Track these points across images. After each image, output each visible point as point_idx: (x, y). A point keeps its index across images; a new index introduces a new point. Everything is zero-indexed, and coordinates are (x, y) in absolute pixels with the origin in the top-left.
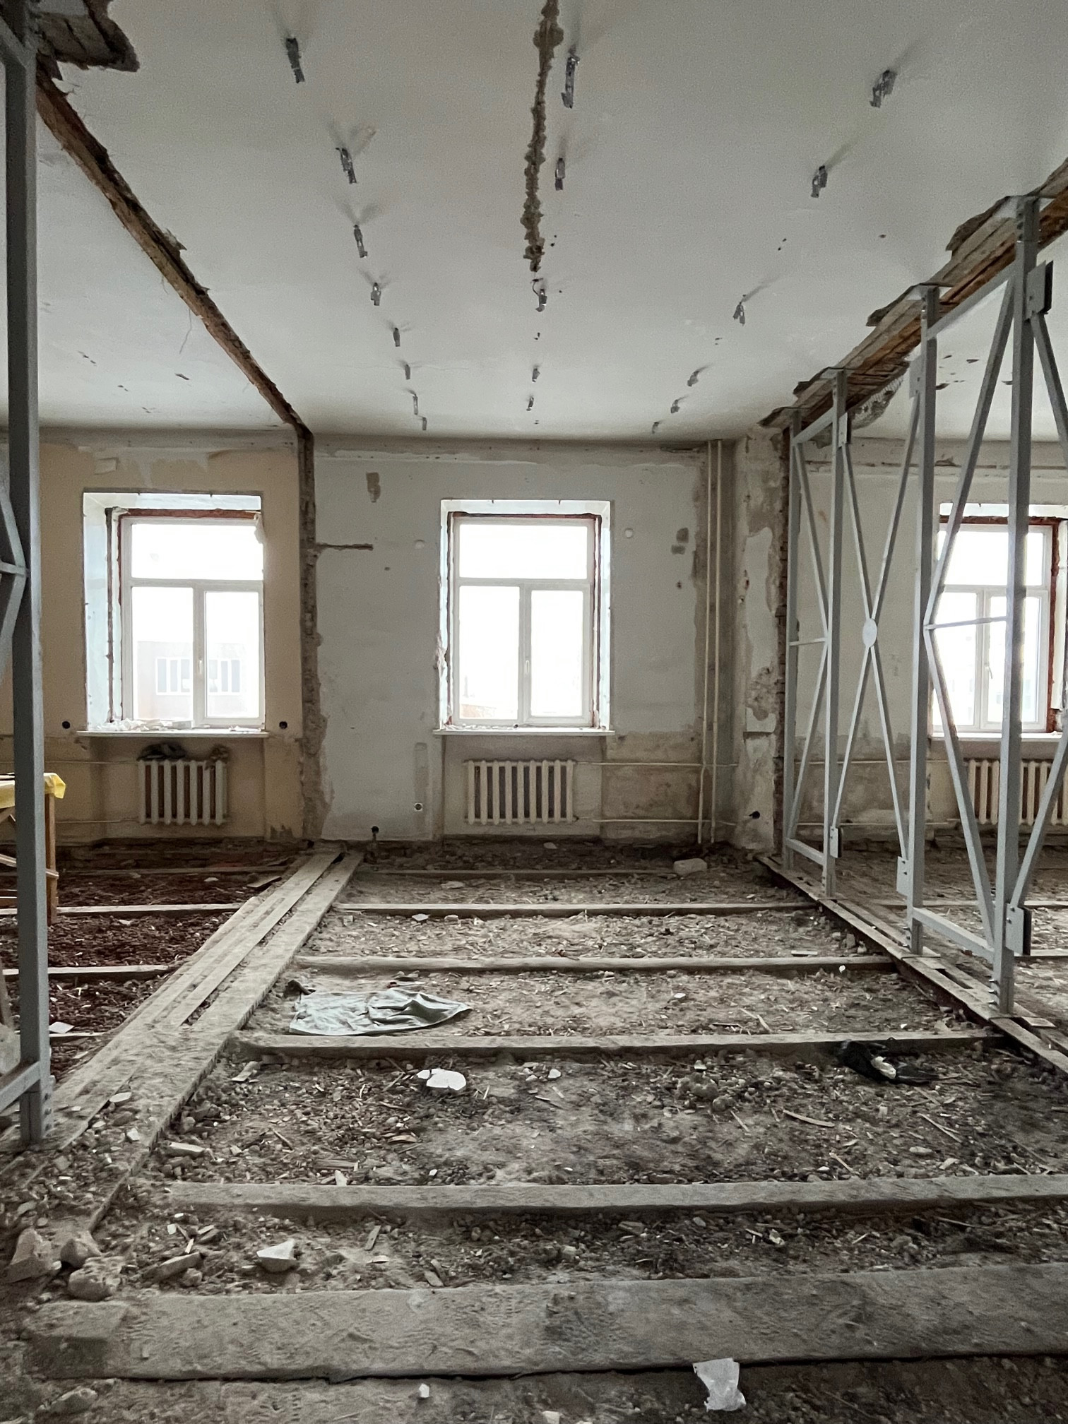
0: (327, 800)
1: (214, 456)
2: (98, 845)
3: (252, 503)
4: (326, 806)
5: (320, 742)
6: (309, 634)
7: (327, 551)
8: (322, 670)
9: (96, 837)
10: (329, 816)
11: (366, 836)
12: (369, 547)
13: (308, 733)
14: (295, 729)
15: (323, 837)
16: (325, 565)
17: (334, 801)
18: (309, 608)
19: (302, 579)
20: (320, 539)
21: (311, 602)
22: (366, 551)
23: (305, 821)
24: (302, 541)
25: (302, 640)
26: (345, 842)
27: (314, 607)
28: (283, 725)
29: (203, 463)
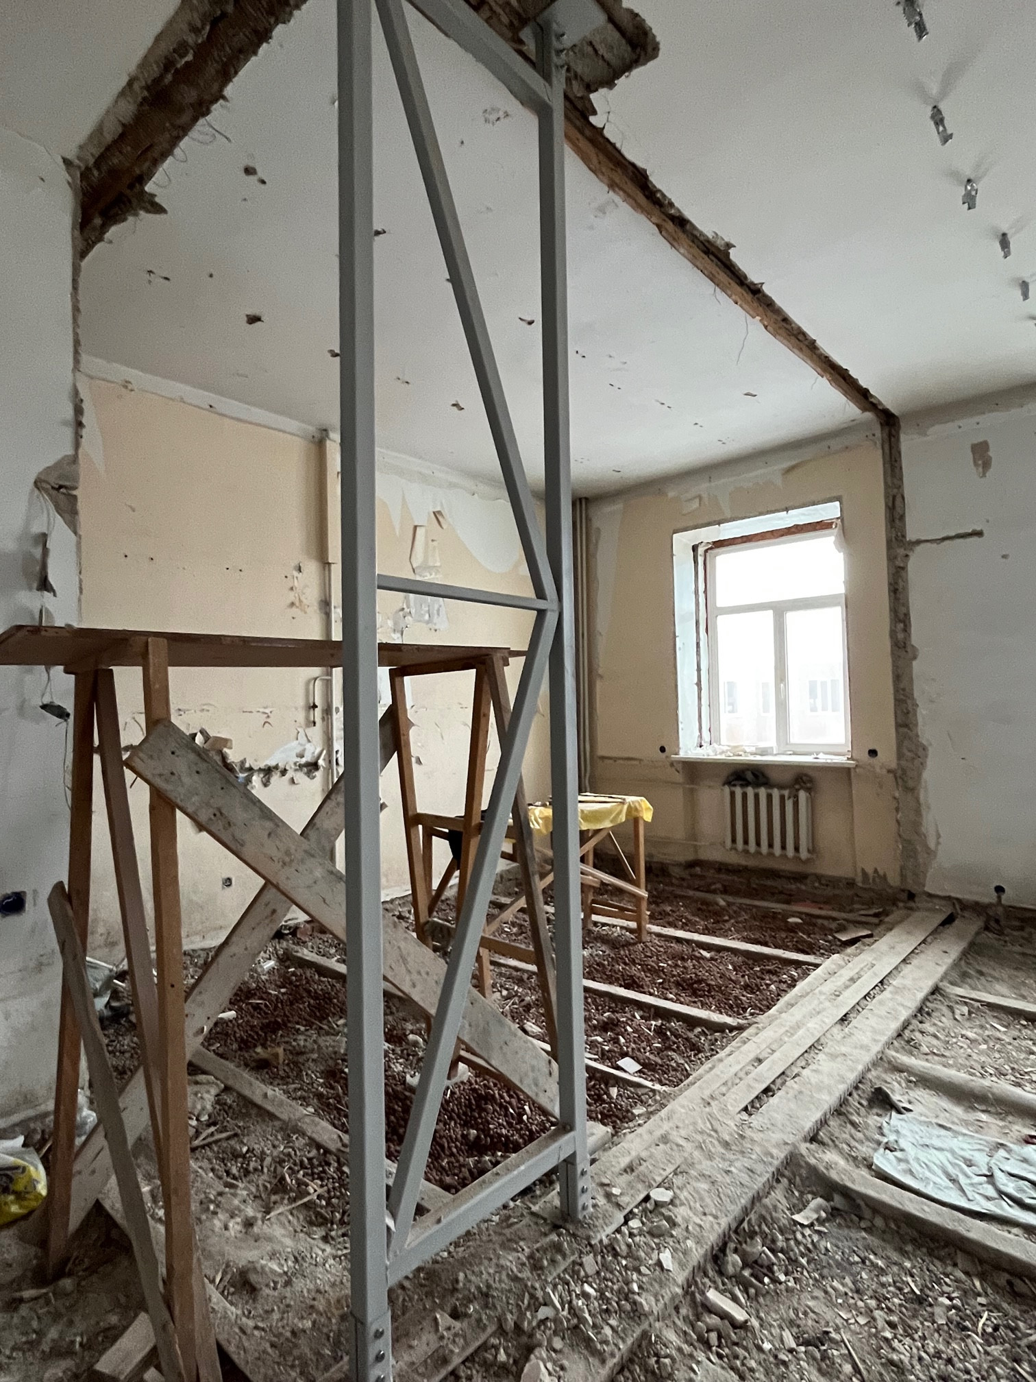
0: (932, 845)
1: (789, 470)
2: (691, 865)
3: (831, 511)
4: (931, 853)
5: (920, 775)
6: (902, 648)
7: (919, 549)
8: (921, 691)
9: (690, 857)
10: (935, 865)
11: (989, 897)
12: (979, 534)
13: (903, 763)
14: (887, 756)
15: (926, 889)
16: (916, 565)
17: (940, 847)
18: (900, 618)
19: (890, 584)
20: (911, 535)
21: (903, 610)
22: (975, 539)
23: (902, 868)
24: (889, 542)
25: (893, 653)
26: (957, 899)
27: (907, 615)
28: (873, 753)
29: (778, 481)
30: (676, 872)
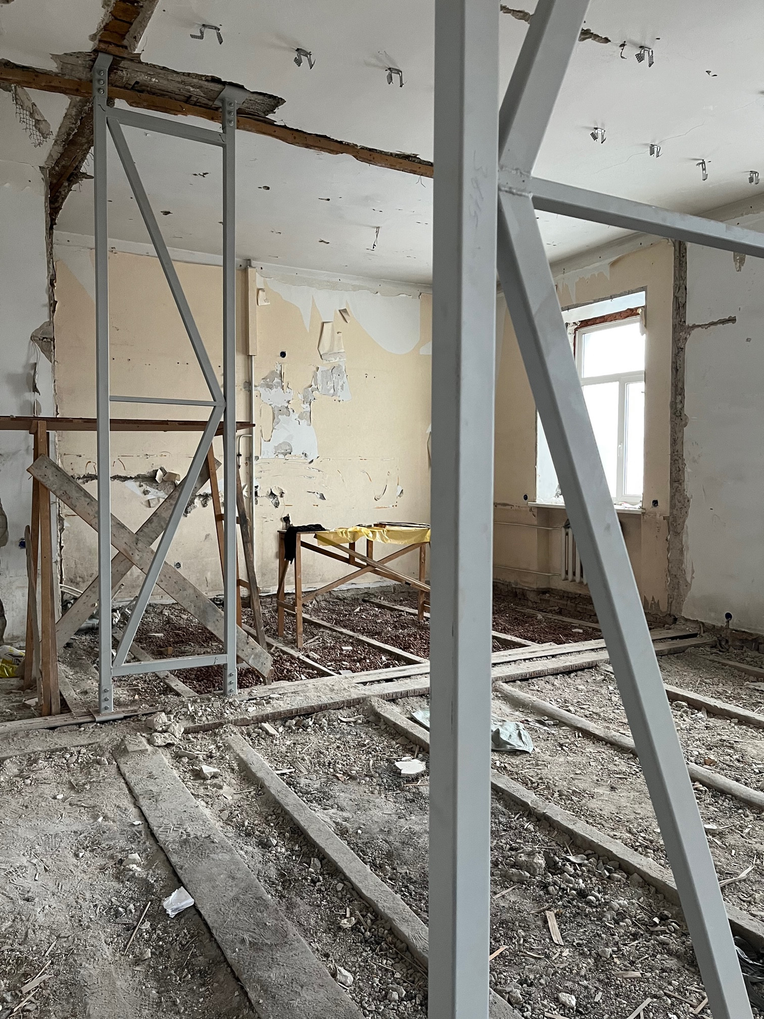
0: (689, 579)
1: (613, 264)
3: (637, 300)
4: (688, 585)
5: (684, 522)
6: (678, 415)
7: (695, 332)
8: (688, 451)
9: (544, 586)
10: (689, 594)
11: (721, 622)
12: (732, 320)
13: (675, 512)
14: (664, 506)
15: (683, 614)
16: (693, 344)
17: (693, 580)
18: (678, 389)
19: (673, 362)
20: (689, 322)
21: (680, 385)
22: (730, 324)
23: (669, 597)
24: (674, 327)
25: (671, 421)
26: (703, 623)
27: (683, 389)
28: (655, 503)
29: (607, 273)
30: (532, 596)
